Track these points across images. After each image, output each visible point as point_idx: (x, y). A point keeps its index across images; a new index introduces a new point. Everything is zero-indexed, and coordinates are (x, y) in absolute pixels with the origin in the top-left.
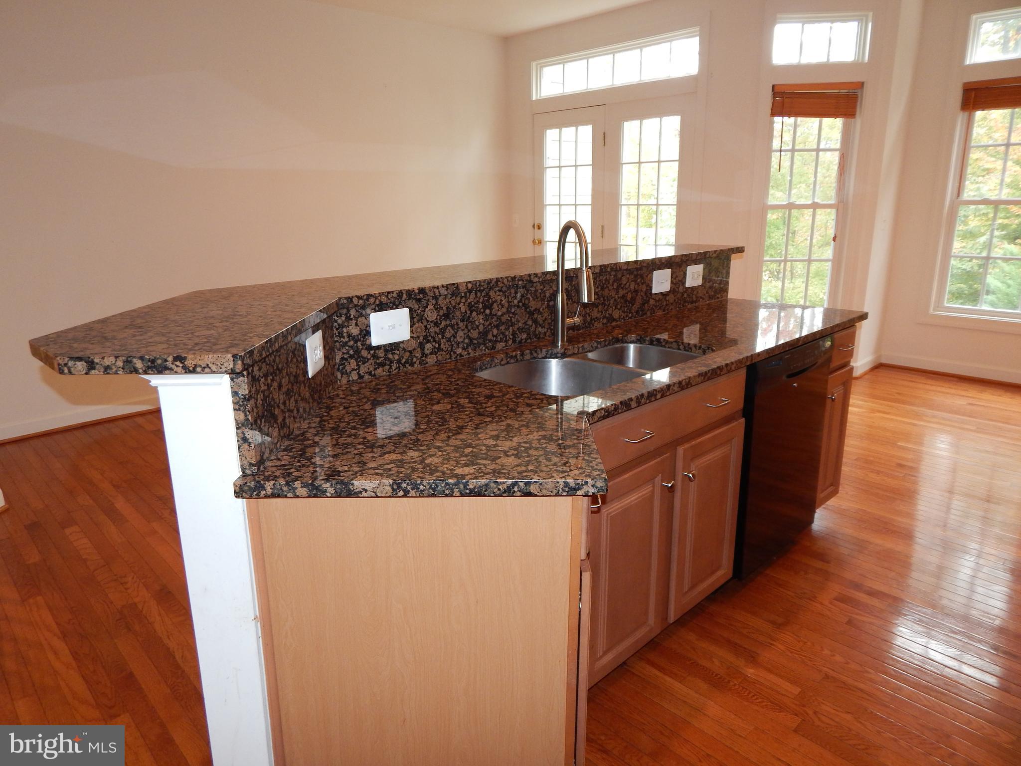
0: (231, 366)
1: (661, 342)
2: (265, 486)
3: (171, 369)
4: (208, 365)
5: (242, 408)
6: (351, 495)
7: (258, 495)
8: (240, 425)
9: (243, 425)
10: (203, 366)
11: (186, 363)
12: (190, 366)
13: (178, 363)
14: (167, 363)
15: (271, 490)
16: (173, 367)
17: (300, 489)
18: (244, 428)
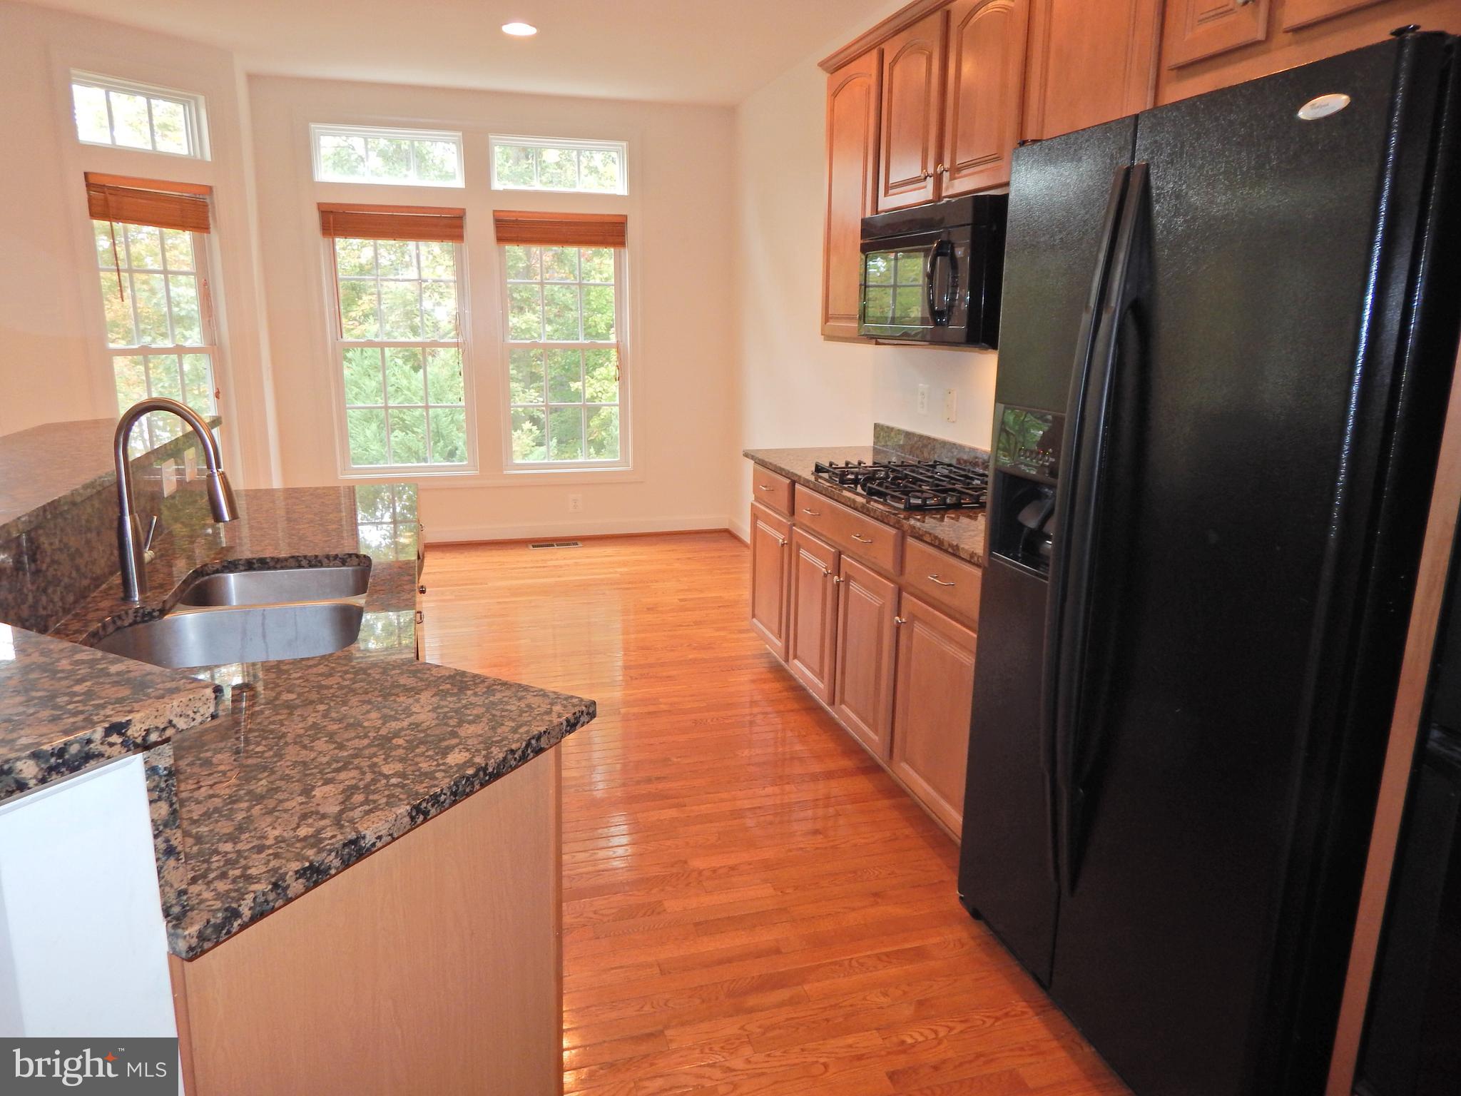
0: (212, 710)
1: (267, 563)
2: (241, 909)
3: (101, 755)
4: (170, 722)
5: (164, 795)
6: (363, 854)
7: (229, 932)
8: (161, 828)
9: (166, 825)
10: (162, 727)
11: (129, 733)
12: (136, 735)
13: (115, 738)
14: (92, 746)
15: (250, 912)
16: (104, 749)
17: (294, 884)
18: (168, 831)
